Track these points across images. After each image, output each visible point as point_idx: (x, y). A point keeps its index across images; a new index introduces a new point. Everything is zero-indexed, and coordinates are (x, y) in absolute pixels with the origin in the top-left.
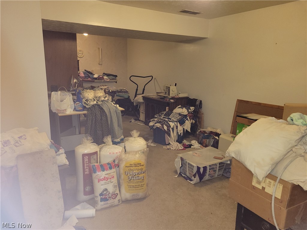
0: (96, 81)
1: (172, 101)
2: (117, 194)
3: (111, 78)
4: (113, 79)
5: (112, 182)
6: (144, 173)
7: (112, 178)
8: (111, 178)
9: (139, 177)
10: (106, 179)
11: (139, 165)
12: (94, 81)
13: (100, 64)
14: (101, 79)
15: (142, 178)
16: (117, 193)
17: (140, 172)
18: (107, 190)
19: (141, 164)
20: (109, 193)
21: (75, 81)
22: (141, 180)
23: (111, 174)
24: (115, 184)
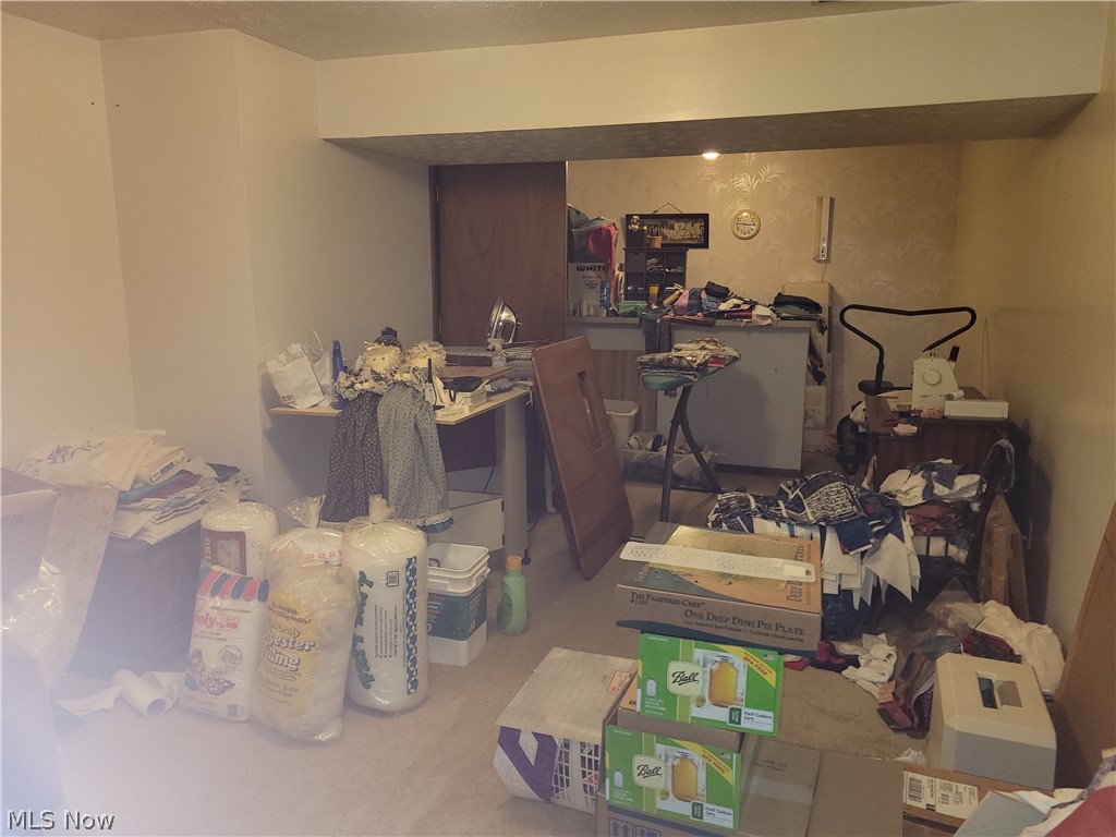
0: (719, 322)
1: (904, 429)
2: (226, 684)
3: (784, 315)
4: (796, 319)
5: (219, 639)
6: (302, 648)
7: (228, 625)
8: (222, 626)
9: (282, 657)
10: (208, 622)
11: (290, 615)
12: (711, 325)
13: (820, 261)
14: (739, 317)
15: (290, 665)
16: (228, 682)
17: (288, 641)
18: (201, 656)
19: (295, 612)
20: (204, 670)
21: (504, 315)
22: (283, 668)
23: (228, 613)
24: (229, 649)
